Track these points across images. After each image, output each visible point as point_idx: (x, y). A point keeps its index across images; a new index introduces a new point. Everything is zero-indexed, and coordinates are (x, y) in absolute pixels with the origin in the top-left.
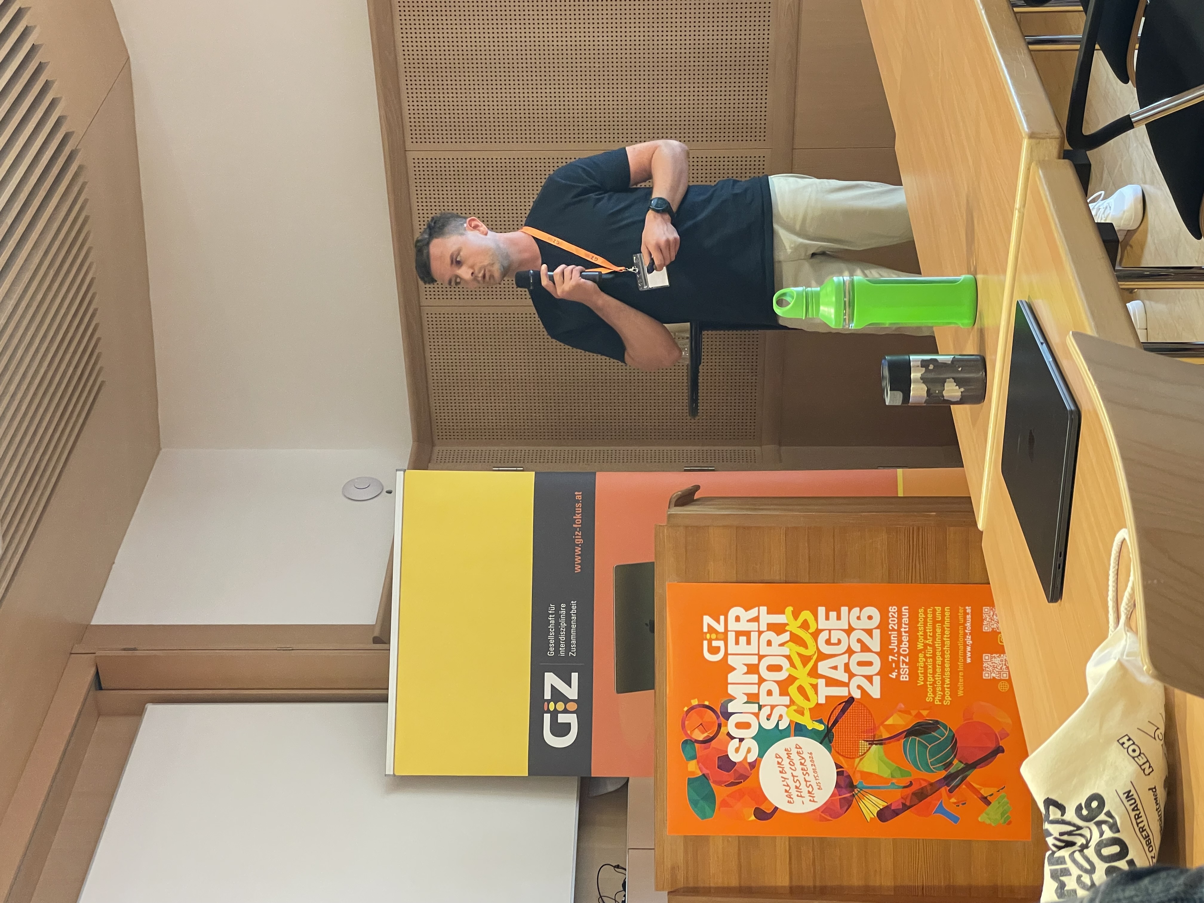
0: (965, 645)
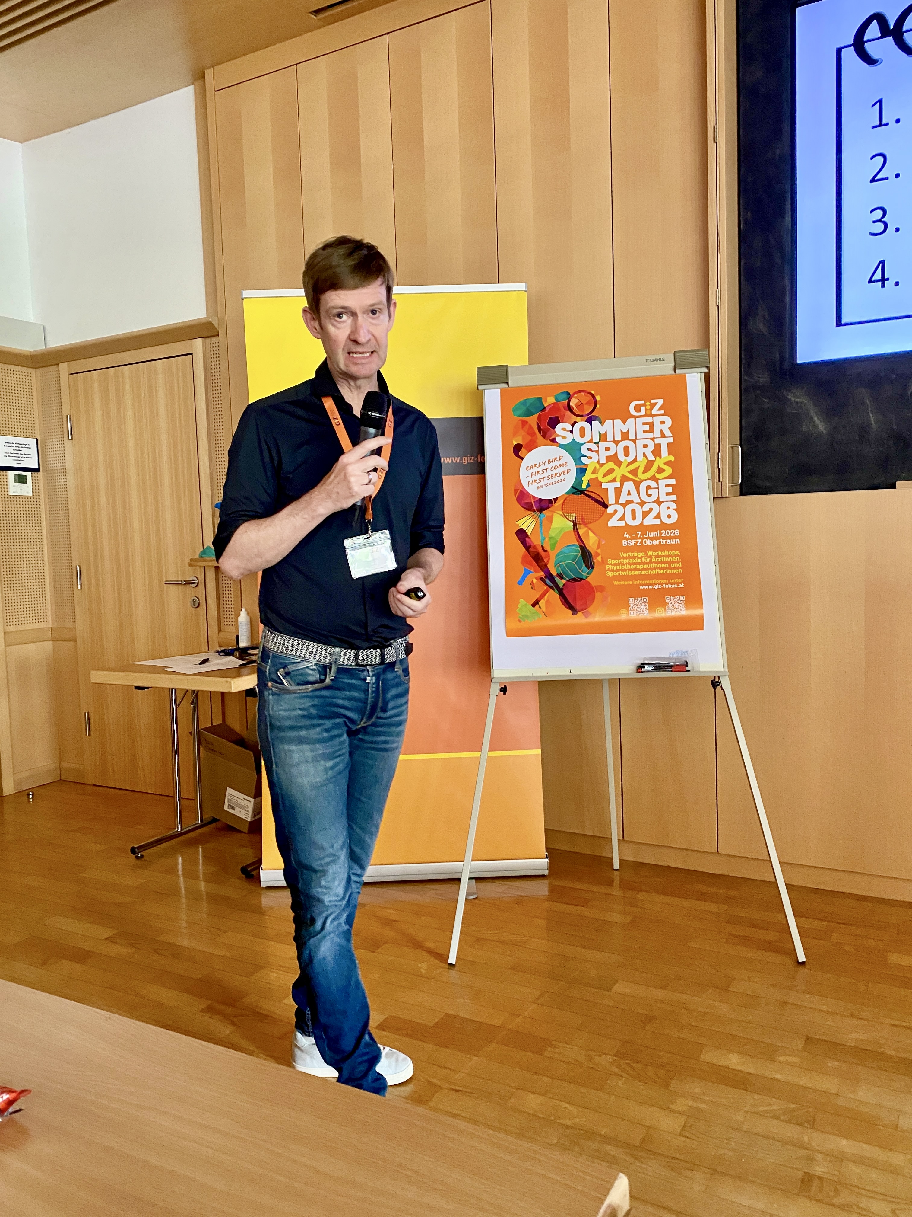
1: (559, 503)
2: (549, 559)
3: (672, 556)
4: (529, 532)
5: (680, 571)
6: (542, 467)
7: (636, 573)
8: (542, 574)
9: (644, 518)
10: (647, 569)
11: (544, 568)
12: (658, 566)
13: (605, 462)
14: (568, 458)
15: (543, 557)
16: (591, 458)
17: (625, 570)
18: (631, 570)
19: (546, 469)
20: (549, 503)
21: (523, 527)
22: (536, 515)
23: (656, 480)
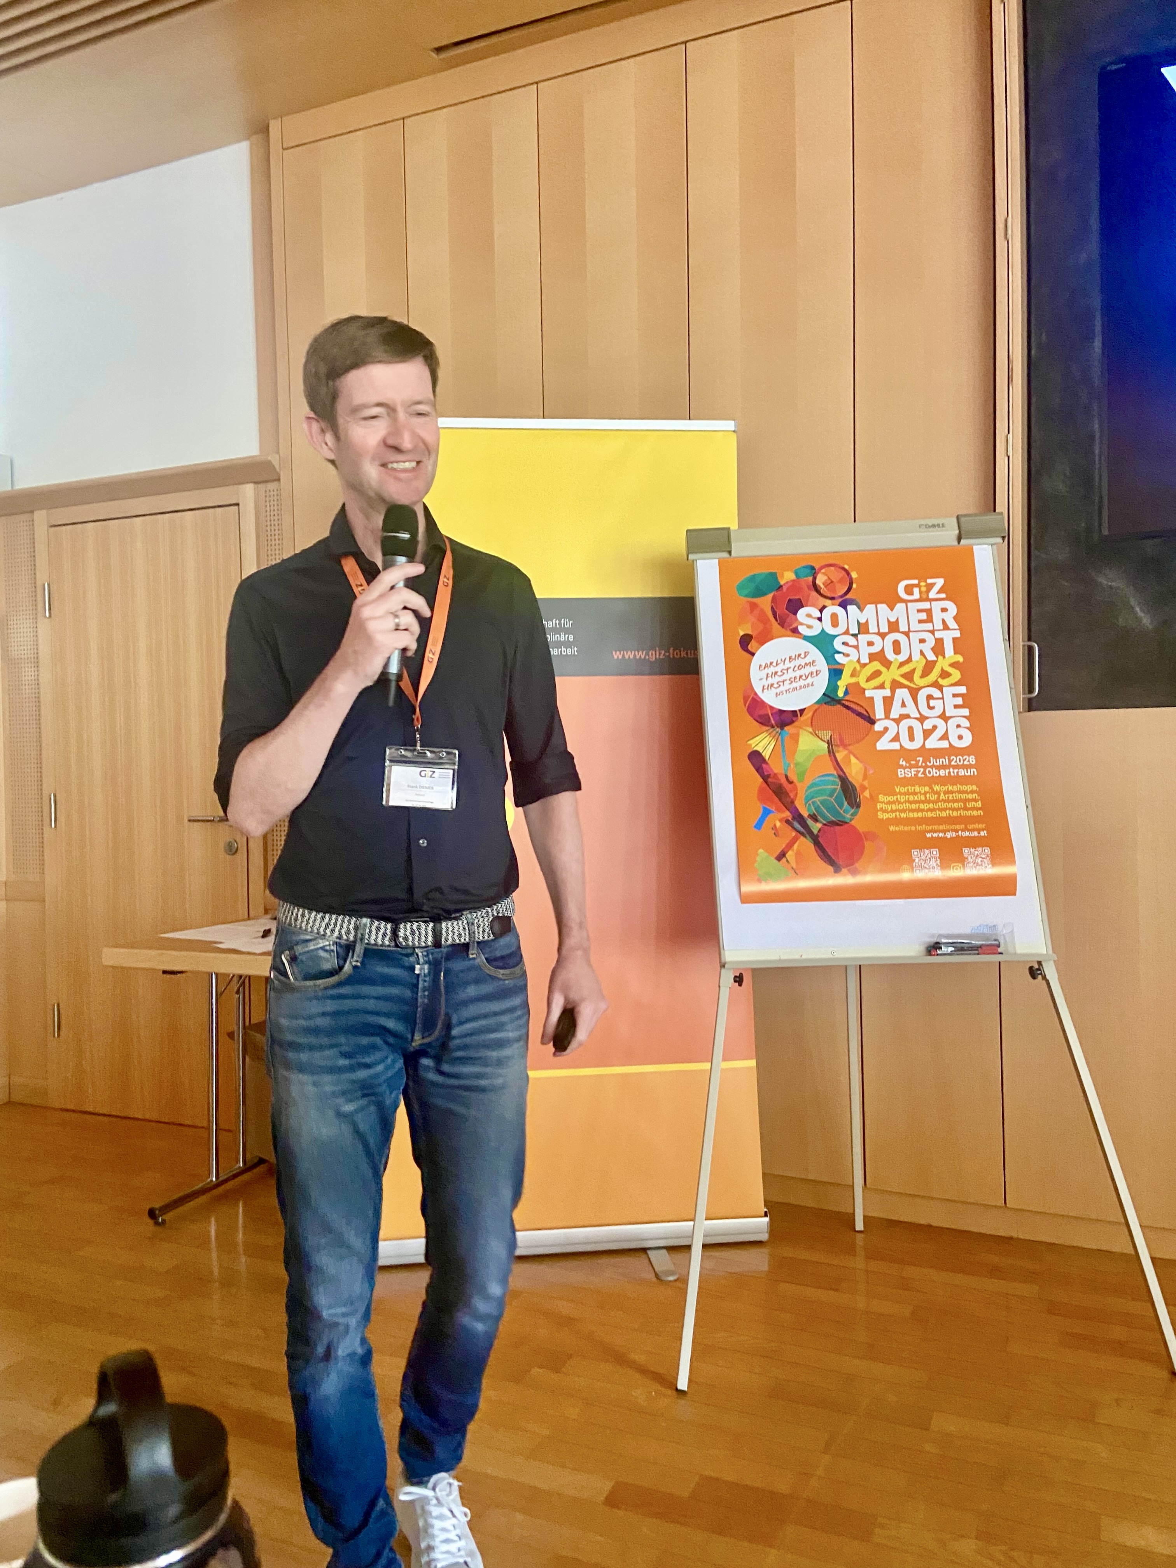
1: (807, 716)
2: (796, 794)
3: (966, 792)
4: (766, 755)
5: (981, 812)
6: (781, 667)
7: (920, 815)
8: (787, 814)
9: (925, 739)
10: (933, 810)
11: (790, 806)
12: (949, 805)
13: (867, 661)
14: (815, 654)
15: (787, 789)
16: (847, 655)
17: (903, 811)
18: (913, 811)
19: (787, 669)
20: (794, 716)
21: (759, 748)
22: (775, 732)
23: (940, 688)
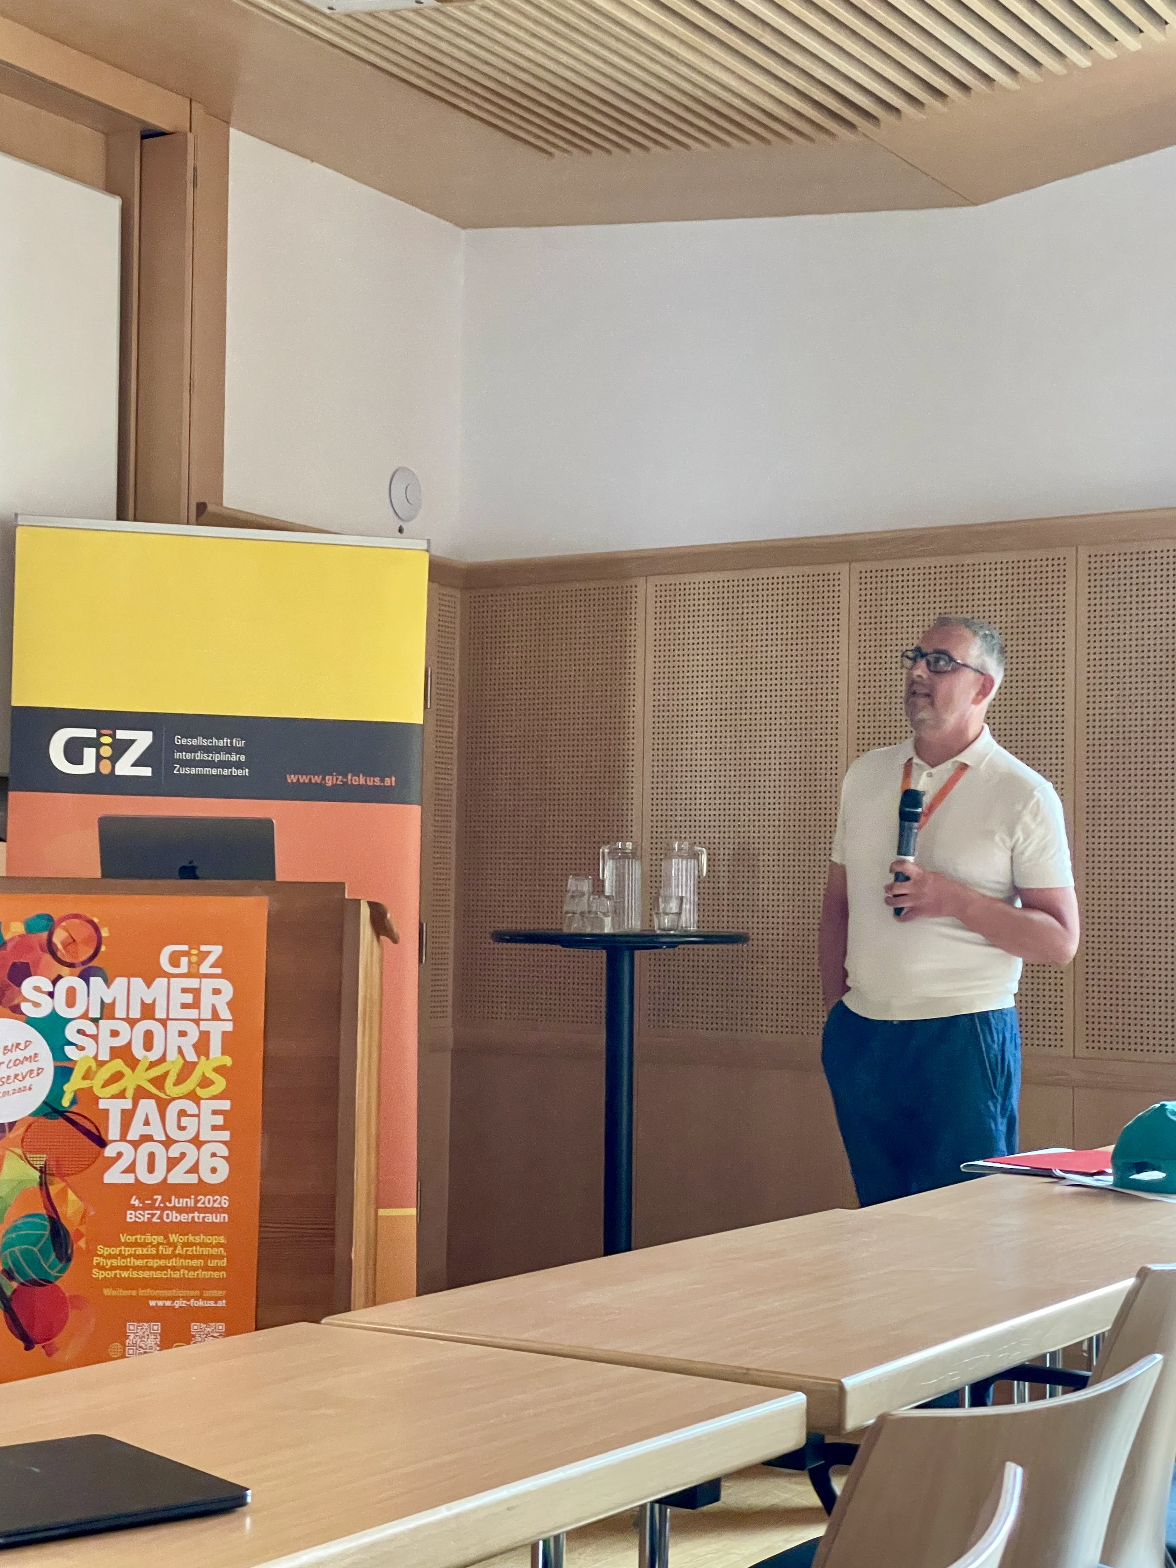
0: (173, 1299)
